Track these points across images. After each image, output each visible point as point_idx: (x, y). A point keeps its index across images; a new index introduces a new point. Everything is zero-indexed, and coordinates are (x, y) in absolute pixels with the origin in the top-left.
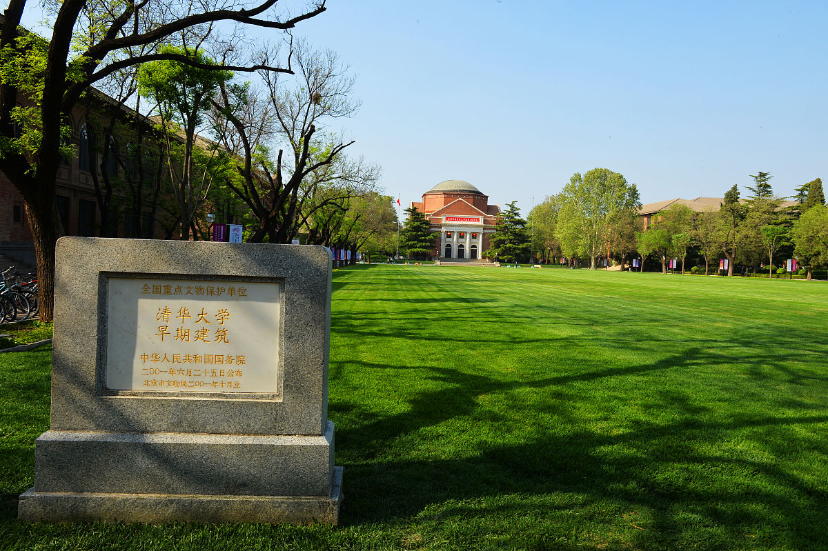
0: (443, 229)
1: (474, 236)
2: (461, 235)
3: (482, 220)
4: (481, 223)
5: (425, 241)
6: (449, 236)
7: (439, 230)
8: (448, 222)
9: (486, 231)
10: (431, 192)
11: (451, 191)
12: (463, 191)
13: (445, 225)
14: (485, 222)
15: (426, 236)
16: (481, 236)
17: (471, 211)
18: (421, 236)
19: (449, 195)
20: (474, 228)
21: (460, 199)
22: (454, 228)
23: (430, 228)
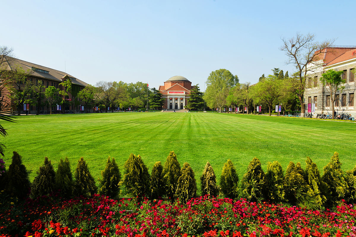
0: (168, 97)
1: (182, 99)
2: (176, 99)
3: (184, 92)
4: (184, 94)
5: (158, 102)
6: (171, 100)
7: (167, 97)
8: (170, 94)
9: (187, 97)
10: (167, 81)
11: (174, 80)
12: (180, 80)
13: (169, 95)
14: (186, 93)
15: (158, 100)
16: (184, 99)
17: (182, 89)
18: (156, 100)
19: (173, 82)
20: (181, 96)
21: (177, 84)
22: (173, 96)
23: (161, 96)
